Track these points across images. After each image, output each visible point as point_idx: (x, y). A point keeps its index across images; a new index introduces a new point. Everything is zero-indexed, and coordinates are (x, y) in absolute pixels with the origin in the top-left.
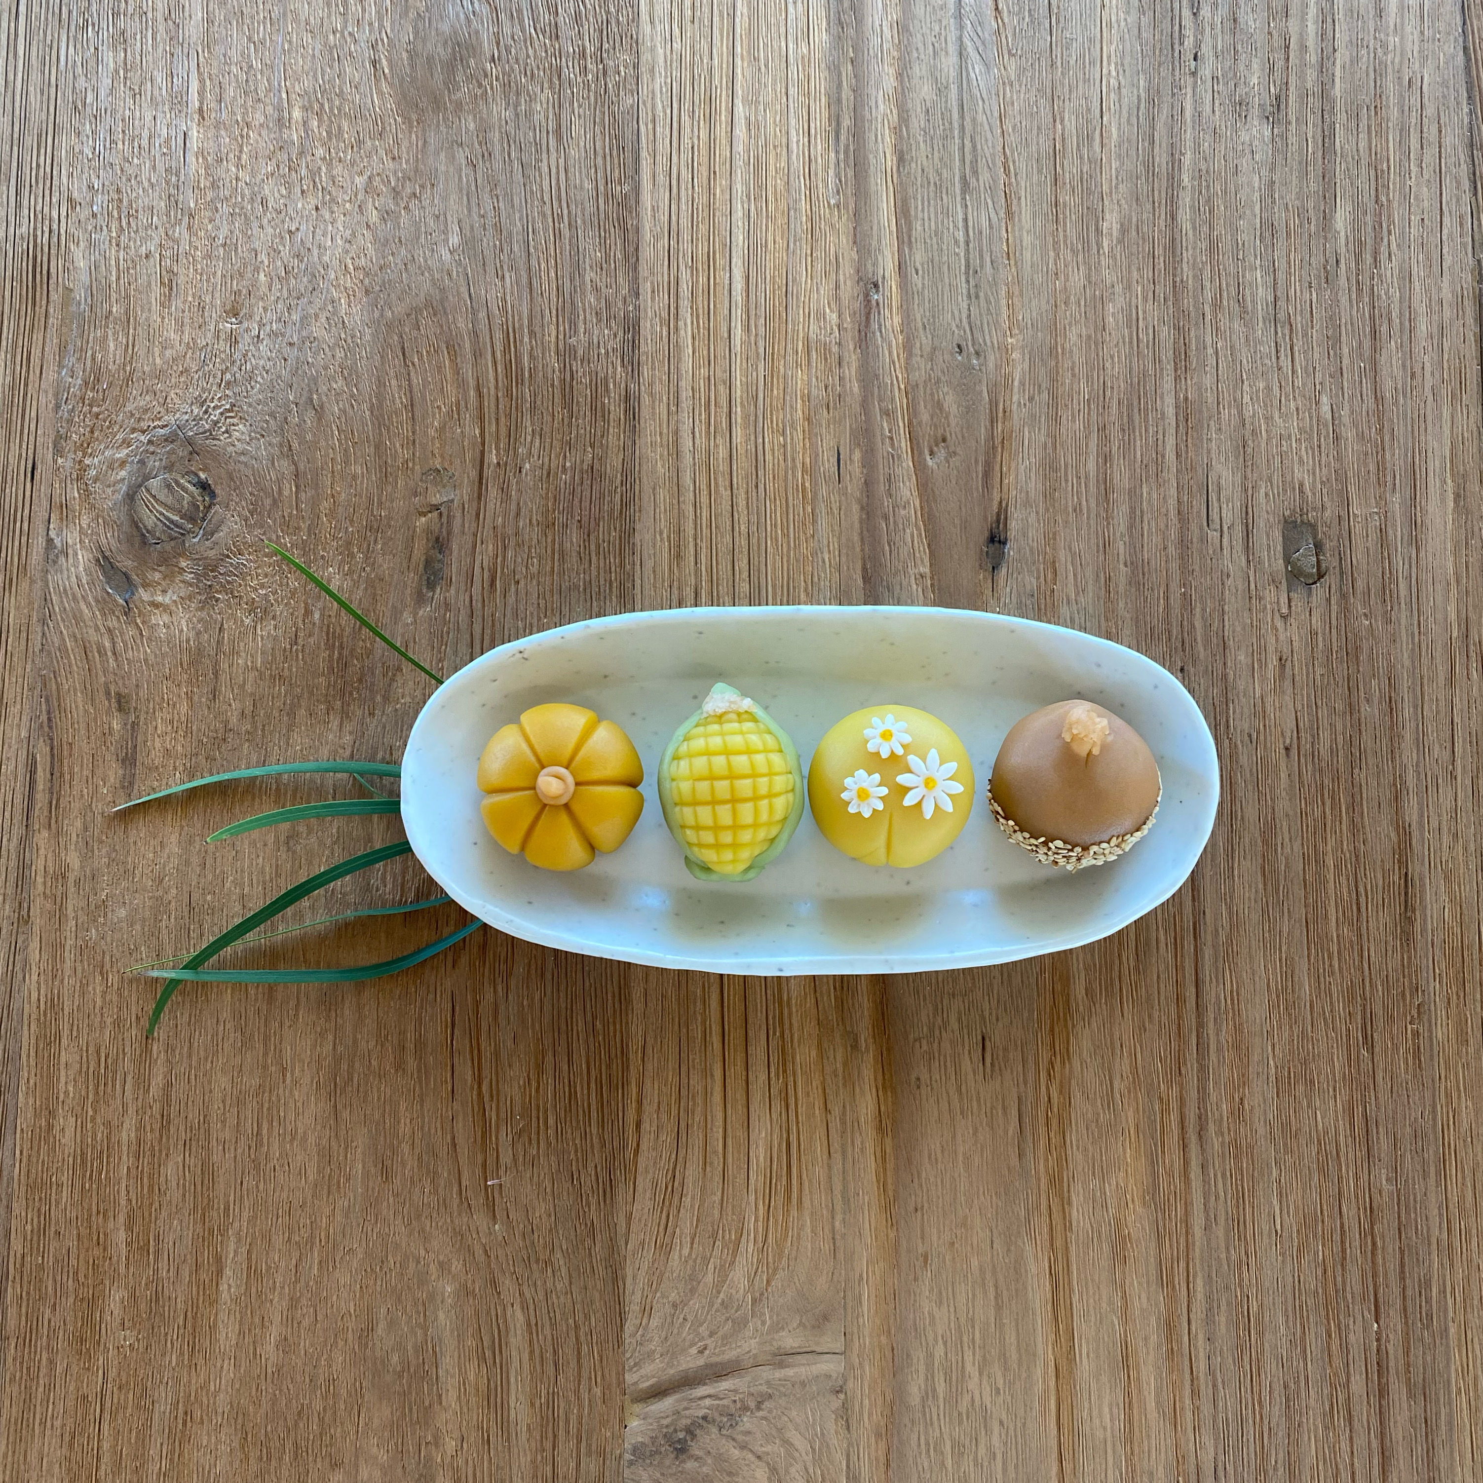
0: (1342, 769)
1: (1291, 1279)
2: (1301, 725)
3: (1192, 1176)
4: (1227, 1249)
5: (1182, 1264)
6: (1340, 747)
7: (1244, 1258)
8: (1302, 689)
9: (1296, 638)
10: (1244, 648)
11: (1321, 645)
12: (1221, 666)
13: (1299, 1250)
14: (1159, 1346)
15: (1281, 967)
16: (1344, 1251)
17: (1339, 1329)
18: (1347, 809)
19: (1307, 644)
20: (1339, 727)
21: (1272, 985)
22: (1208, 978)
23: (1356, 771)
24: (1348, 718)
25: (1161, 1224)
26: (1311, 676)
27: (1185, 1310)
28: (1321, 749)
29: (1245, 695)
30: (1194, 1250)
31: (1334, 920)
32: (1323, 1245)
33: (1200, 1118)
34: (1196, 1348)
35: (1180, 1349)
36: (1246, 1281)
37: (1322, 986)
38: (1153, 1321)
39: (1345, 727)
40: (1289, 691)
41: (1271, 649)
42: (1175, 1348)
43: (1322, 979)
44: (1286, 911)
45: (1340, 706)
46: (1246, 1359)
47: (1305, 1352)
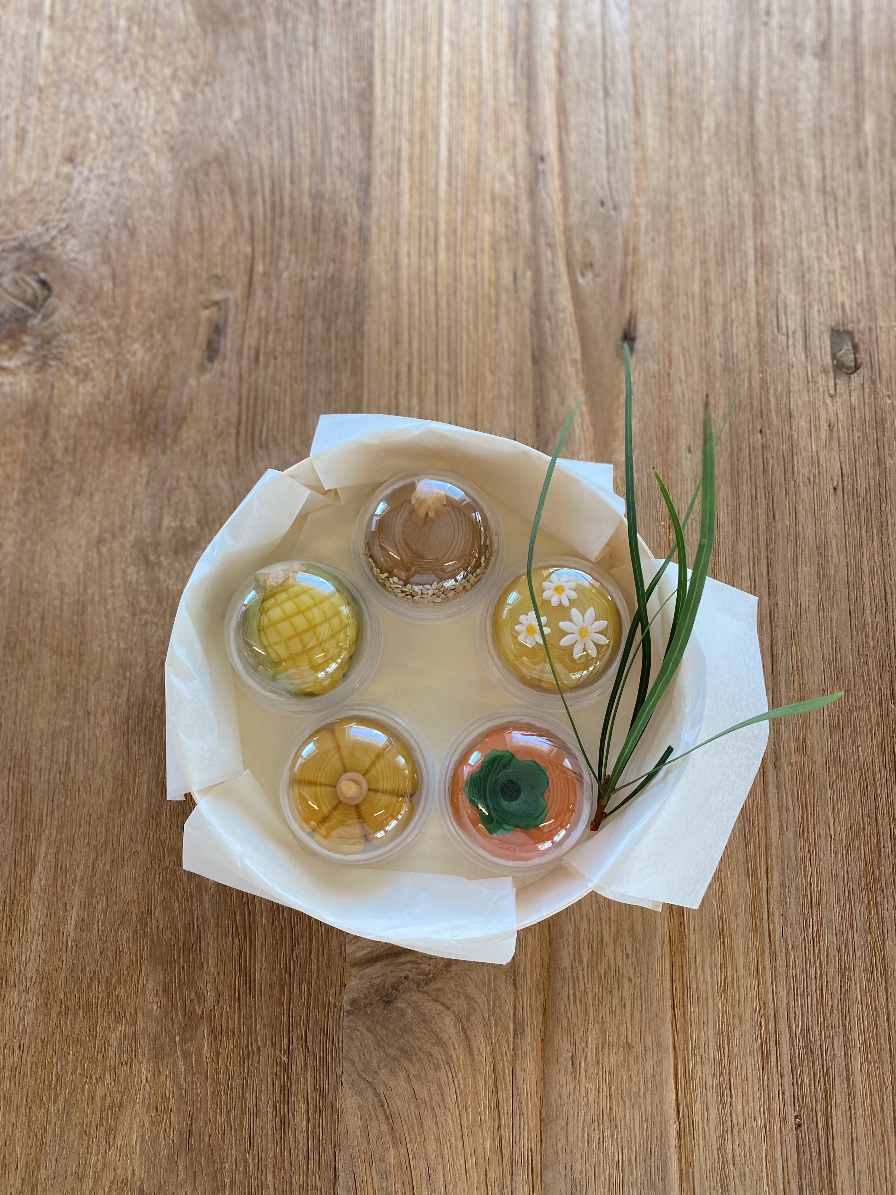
0: (873, 503)
1: (841, 870)
2: (844, 472)
4: (796, 848)
5: (763, 860)
6: (872, 488)
7: (808, 855)
8: (845, 447)
9: (840, 411)
10: (804, 418)
11: (857, 416)
12: (788, 429)
13: (847, 850)
14: (746, 920)
15: (832, 643)
16: (879, 850)
18: (877, 532)
19: (848, 415)
20: (871, 474)
21: (826, 656)
22: (780, 651)
23: (883, 505)
24: (877, 468)
26: (851, 437)
27: (765, 894)
28: (859, 489)
29: (805, 450)
30: (771, 849)
31: (869, 611)
32: (865, 846)
34: (773, 923)
35: (762, 923)
36: (809, 873)
37: (861, 656)
38: (742, 902)
39: (875, 474)
40: (836, 448)
41: (823, 418)
42: (758, 923)
43: (861, 653)
44: (835, 603)
45: (871, 459)
46: (810, 930)
47: (852, 924)
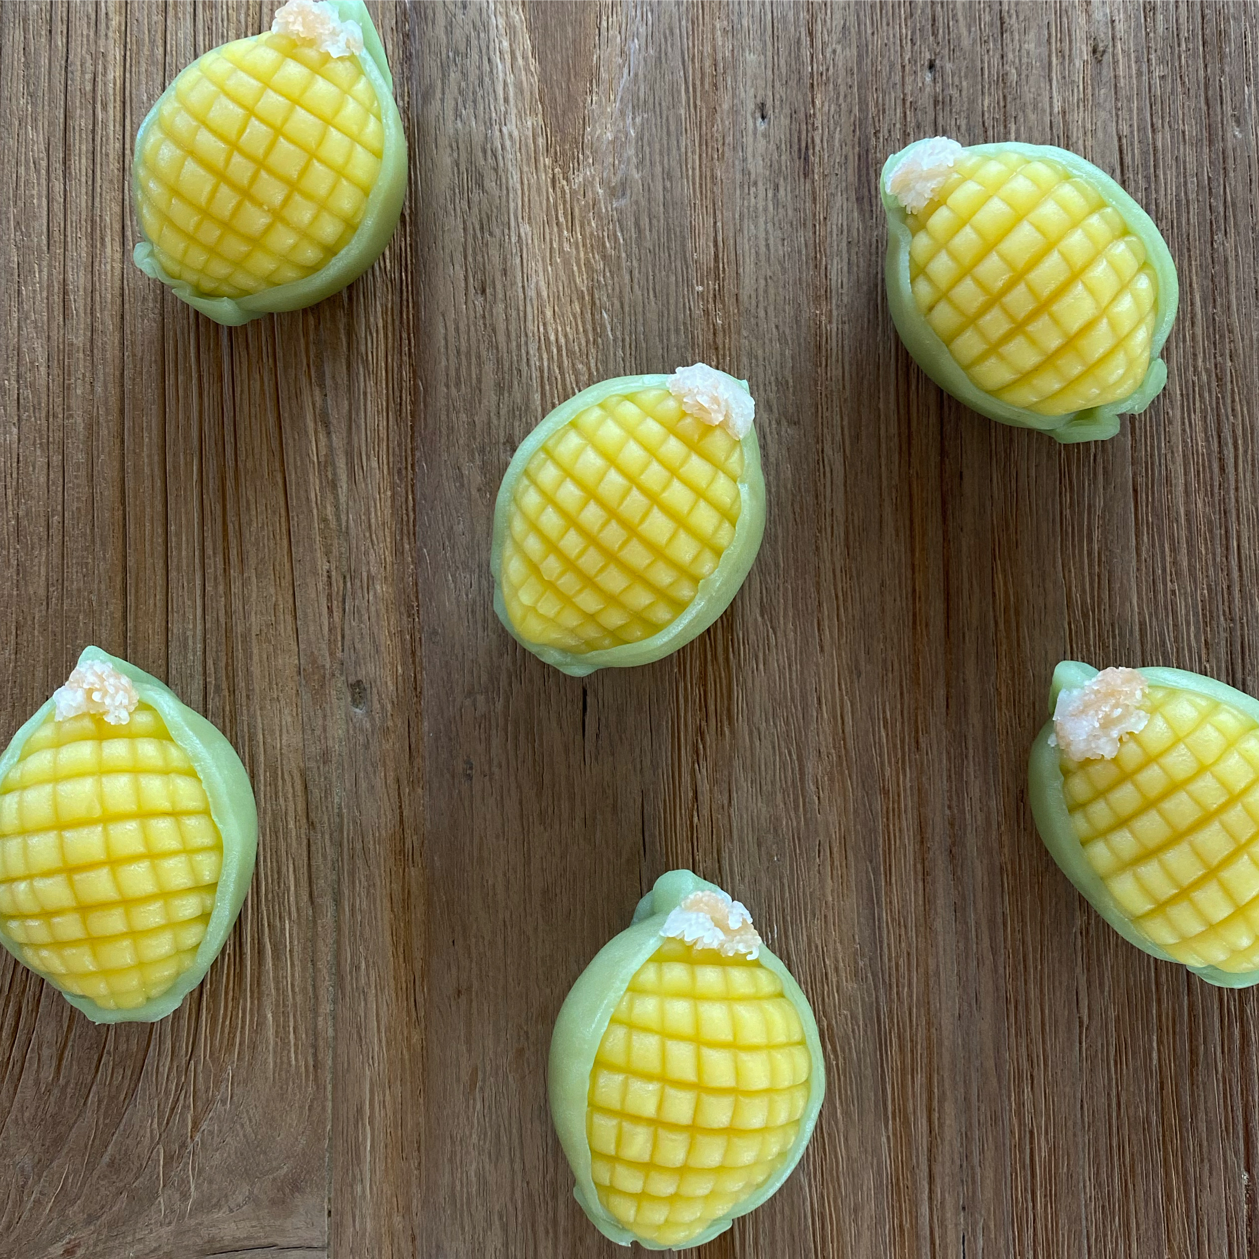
3: (938, 925)
17: (1186, 1183)
25: (884, 1009)
33: (952, 825)
